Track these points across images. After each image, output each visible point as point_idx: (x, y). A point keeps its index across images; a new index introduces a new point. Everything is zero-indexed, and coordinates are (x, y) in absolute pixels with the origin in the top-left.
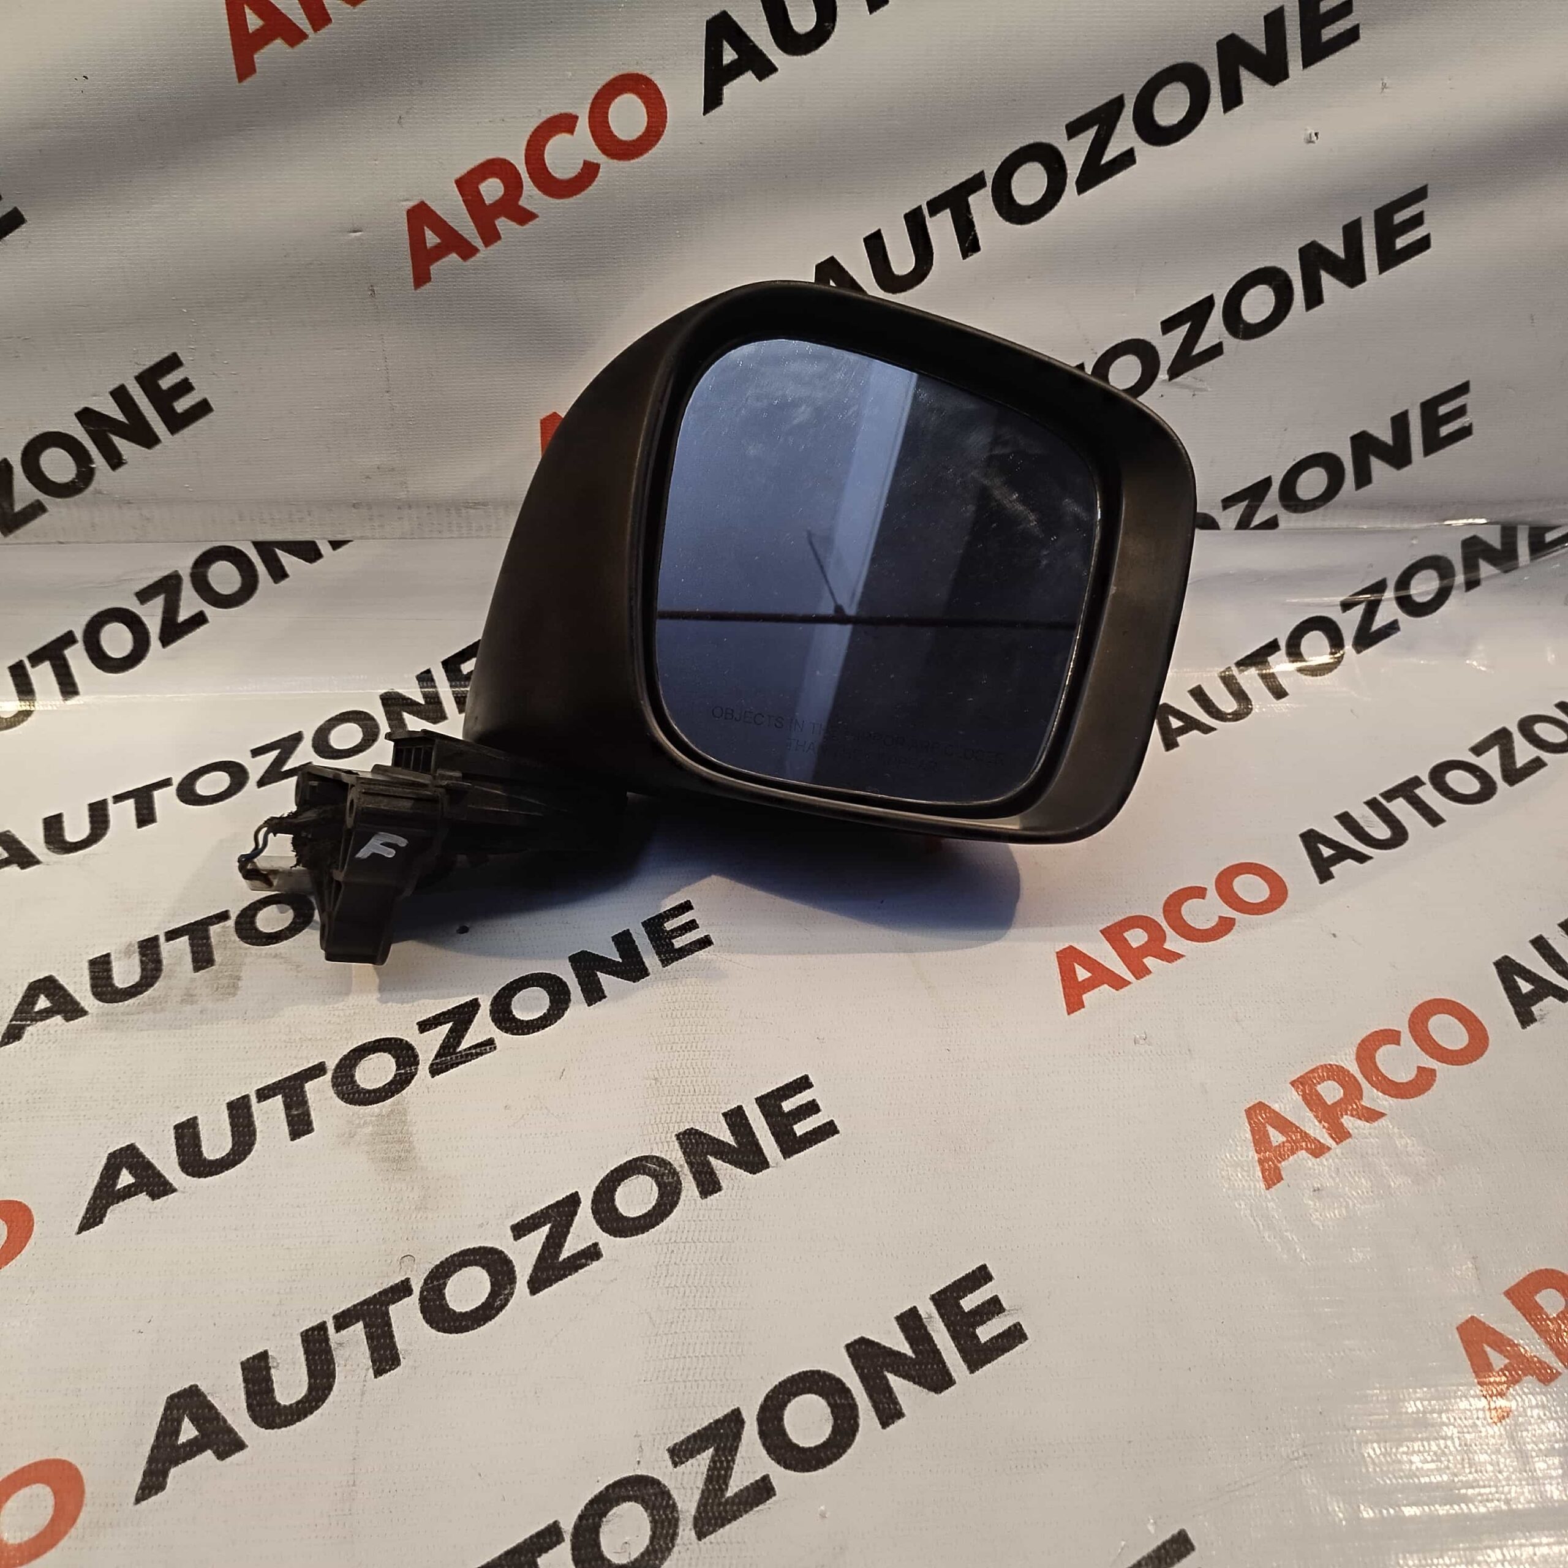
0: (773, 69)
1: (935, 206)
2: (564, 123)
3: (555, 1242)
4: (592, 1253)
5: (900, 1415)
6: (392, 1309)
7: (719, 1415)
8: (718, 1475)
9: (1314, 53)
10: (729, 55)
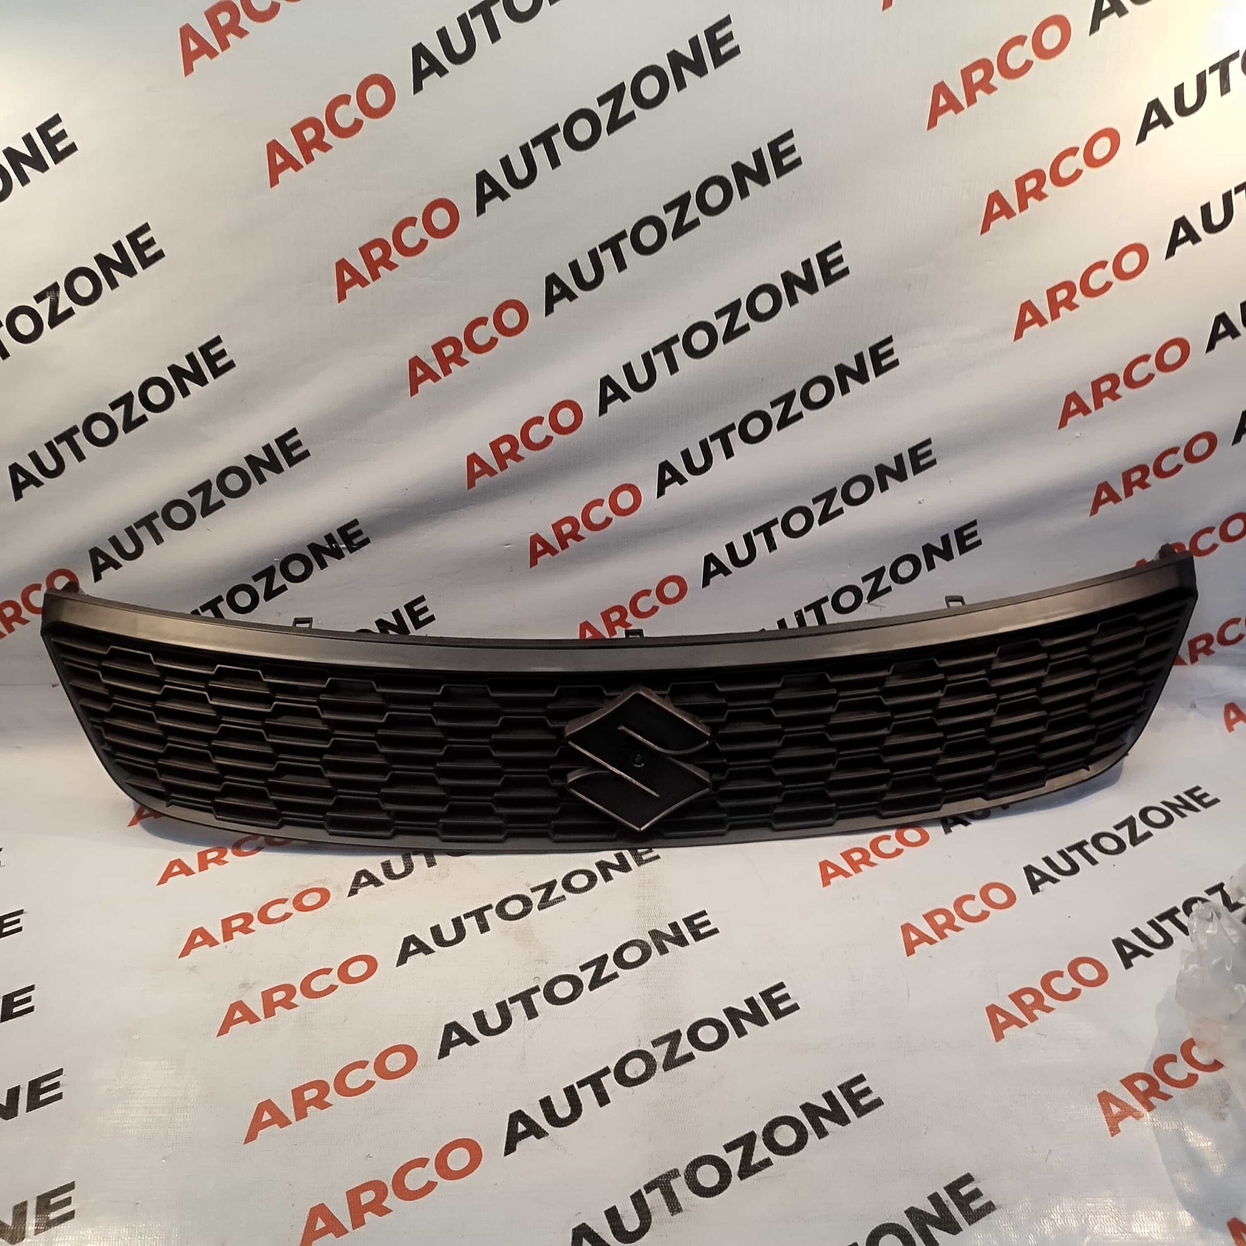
0: (686, 481)
1: (756, 532)
2: (599, 502)
3: (598, 972)
4: (615, 976)
5: (746, 1033)
6: (532, 996)
7: (671, 1031)
8: (672, 1051)
9: (917, 469)
10: (668, 476)
